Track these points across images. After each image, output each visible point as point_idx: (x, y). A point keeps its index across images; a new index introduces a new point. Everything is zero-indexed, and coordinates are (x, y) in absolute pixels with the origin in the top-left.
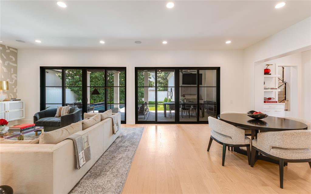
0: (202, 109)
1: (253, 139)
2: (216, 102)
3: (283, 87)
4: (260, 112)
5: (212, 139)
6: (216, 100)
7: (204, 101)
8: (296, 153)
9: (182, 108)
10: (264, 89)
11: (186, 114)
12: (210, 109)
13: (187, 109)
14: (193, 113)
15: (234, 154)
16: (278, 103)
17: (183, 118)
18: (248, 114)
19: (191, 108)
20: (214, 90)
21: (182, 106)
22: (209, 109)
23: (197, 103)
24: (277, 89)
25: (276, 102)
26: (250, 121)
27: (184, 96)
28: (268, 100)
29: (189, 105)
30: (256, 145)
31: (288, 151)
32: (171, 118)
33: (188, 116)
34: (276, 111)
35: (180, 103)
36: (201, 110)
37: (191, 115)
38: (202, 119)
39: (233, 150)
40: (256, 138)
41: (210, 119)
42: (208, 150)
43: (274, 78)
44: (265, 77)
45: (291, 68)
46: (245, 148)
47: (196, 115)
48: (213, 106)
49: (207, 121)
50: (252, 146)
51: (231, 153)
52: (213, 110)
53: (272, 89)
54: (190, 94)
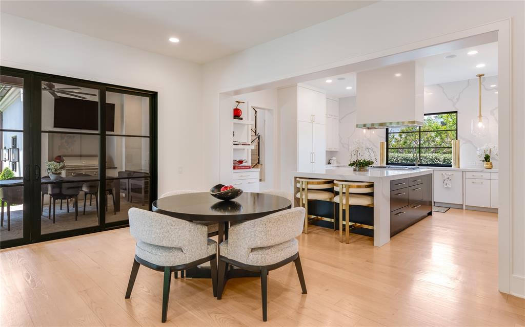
0: (114, 192)
1: (221, 241)
2: (148, 172)
3: (256, 143)
4: (231, 187)
5: (137, 265)
6: (148, 169)
7: (119, 172)
8: (282, 250)
9: (52, 195)
10: (234, 144)
11: (64, 210)
12: (134, 190)
13: (70, 196)
14: (88, 203)
15: (186, 283)
16: (251, 170)
17: (54, 223)
18: (212, 191)
19: (81, 193)
20: (145, 143)
21: (53, 188)
22: (132, 189)
23: (99, 178)
24: (250, 145)
25: (249, 167)
26: (216, 207)
27: (59, 159)
28: (238, 165)
29: (75, 185)
30: (226, 252)
31: (273, 249)
32: (9, 229)
33: (72, 213)
34: (249, 183)
35: (43, 181)
36: (111, 196)
37: (82, 209)
38: (114, 216)
39: (185, 275)
40: (227, 238)
41: (134, 214)
42: (128, 296)
43: (246, 126)
44: (234, 123)
45: (266, 111)
46: (208, 264)
47: (96, 210)
48: (141, 183)
49: (127, 219)
50: (220, 257)
51: (179, 282)
52: (141, 193)
53: (245, 145)
54: (81, 156)
